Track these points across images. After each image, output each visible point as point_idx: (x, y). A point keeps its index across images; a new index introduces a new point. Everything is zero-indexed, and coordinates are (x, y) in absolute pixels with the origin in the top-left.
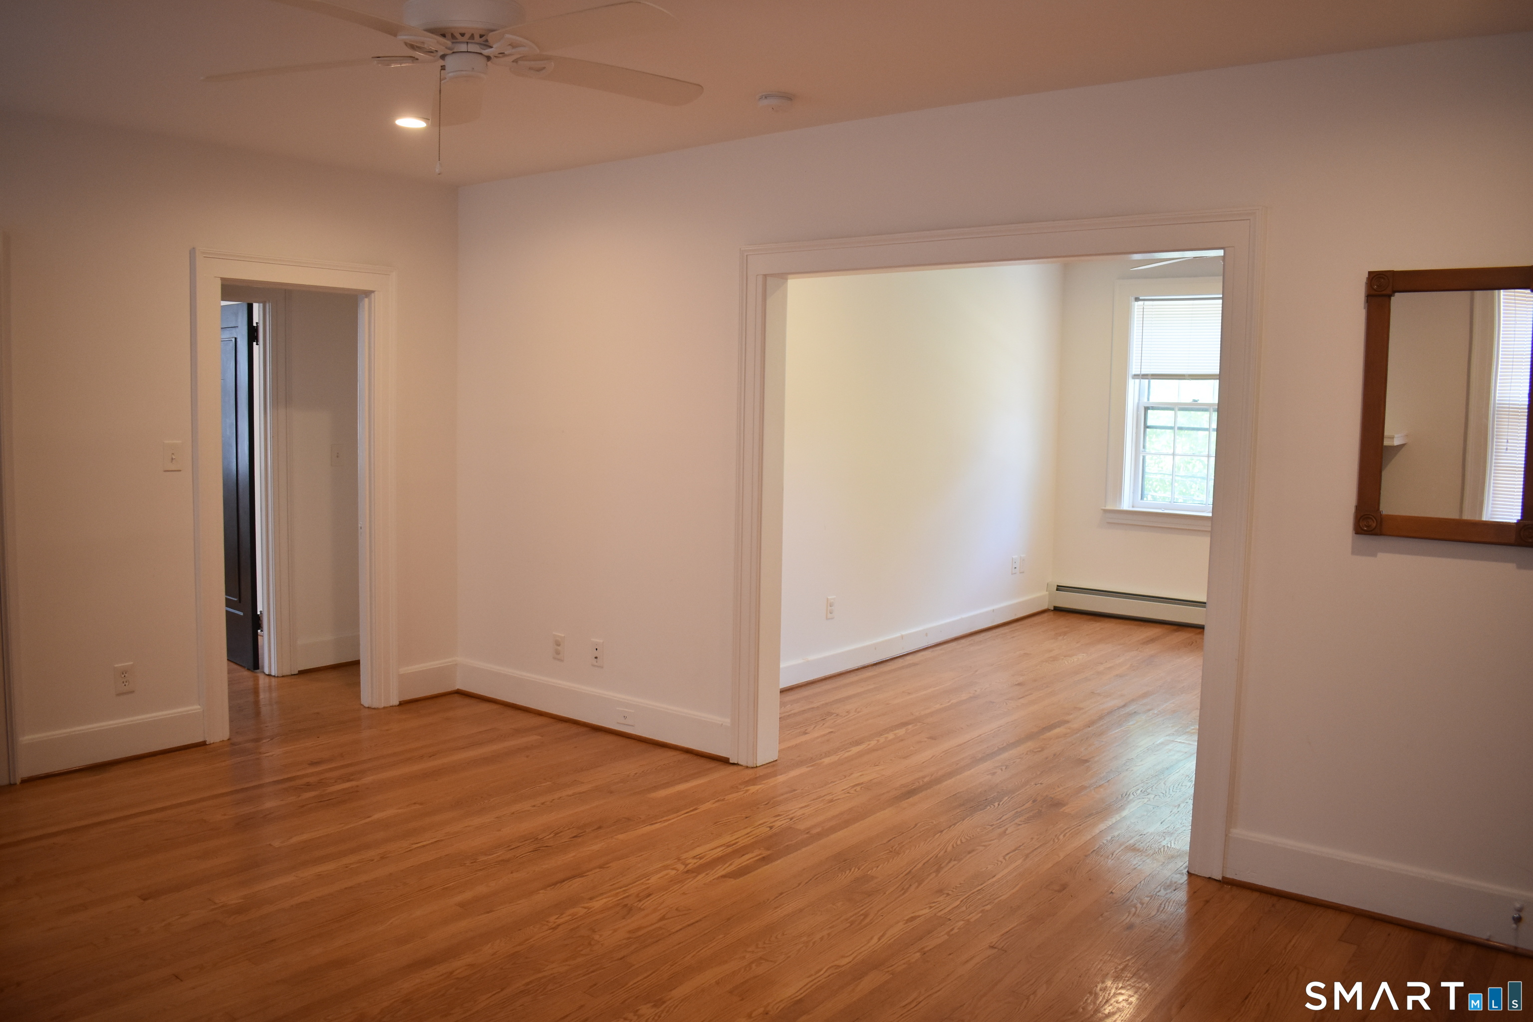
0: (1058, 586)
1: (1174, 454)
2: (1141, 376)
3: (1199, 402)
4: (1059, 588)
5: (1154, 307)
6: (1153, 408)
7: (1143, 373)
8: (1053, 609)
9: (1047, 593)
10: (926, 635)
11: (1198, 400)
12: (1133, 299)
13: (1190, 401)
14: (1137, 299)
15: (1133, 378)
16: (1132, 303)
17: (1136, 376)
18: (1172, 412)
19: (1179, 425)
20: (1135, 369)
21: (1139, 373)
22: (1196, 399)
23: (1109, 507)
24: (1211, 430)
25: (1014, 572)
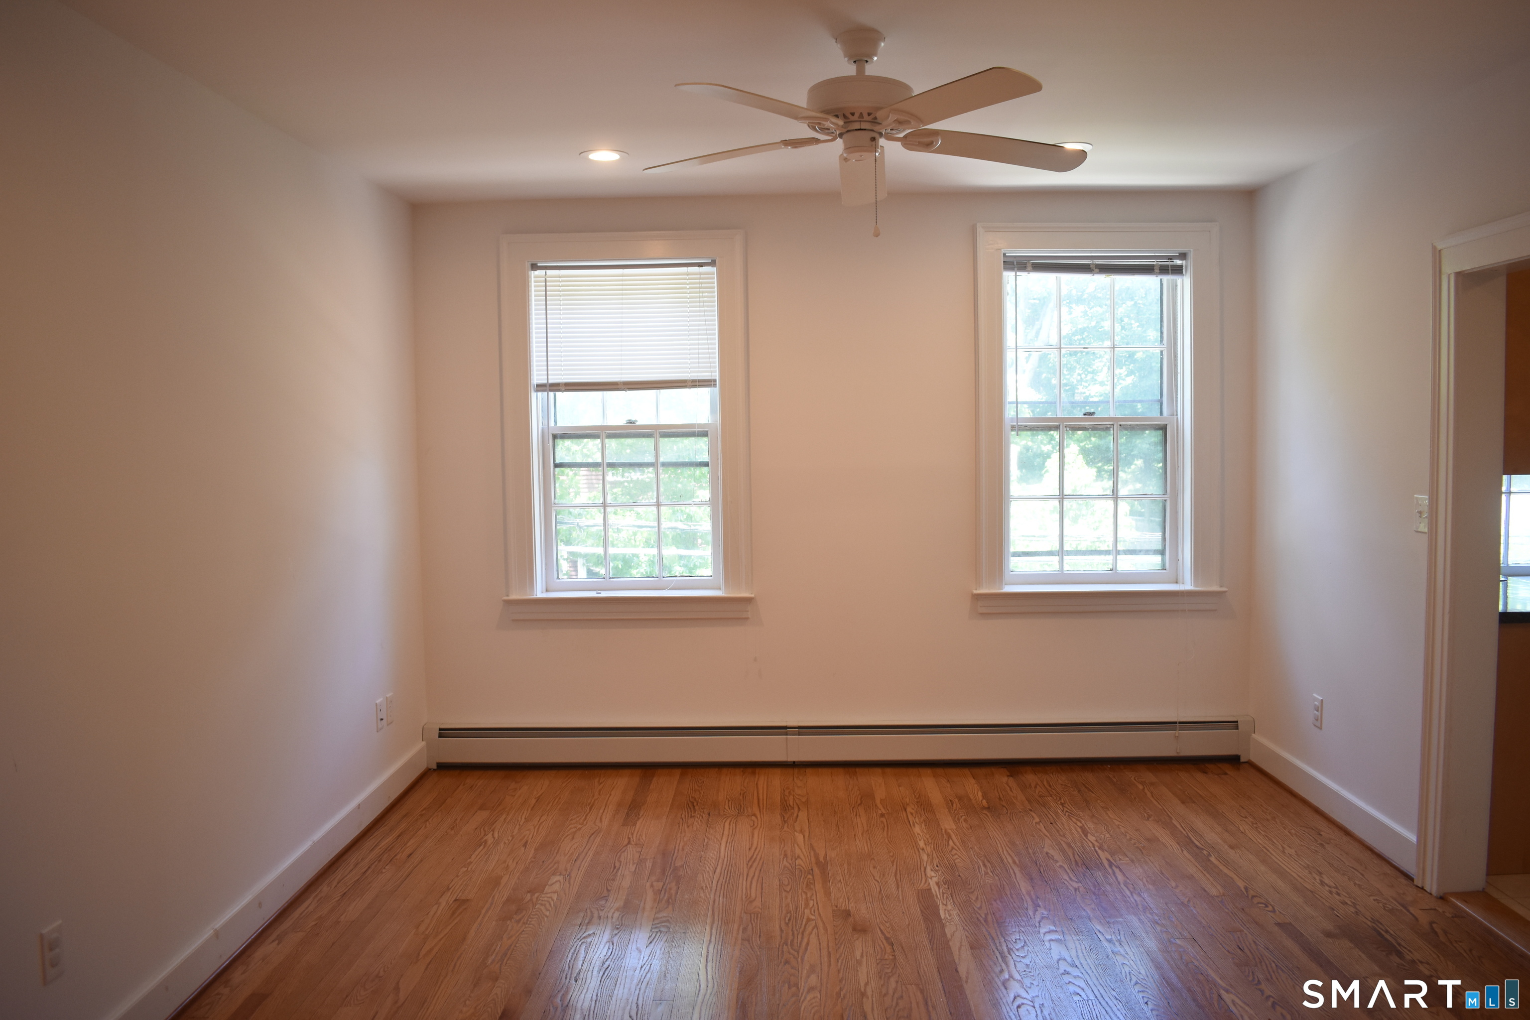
0: (440, 729)
1: (604, 505)
2: (548, 388)
3: (637, 424)
4: (444, 733)
5: (561, 279)
6: (564, 436)
7: (550, 381)
8: (435, 768)
9: (424, 743)
10: (260, 905)
11: (637, 421)
12: (528, 265)
13: (621, 422)
14: (534, 267)
15: (537, 391)
16: (529, 272)
17: (541, 387)
18: (598, 441)
19: (608, 460)
20: (537, 377)
21: (545, 382)
22: (633, 419)
23: (513, 597)
24: (659, 465)
25: (380, 726)
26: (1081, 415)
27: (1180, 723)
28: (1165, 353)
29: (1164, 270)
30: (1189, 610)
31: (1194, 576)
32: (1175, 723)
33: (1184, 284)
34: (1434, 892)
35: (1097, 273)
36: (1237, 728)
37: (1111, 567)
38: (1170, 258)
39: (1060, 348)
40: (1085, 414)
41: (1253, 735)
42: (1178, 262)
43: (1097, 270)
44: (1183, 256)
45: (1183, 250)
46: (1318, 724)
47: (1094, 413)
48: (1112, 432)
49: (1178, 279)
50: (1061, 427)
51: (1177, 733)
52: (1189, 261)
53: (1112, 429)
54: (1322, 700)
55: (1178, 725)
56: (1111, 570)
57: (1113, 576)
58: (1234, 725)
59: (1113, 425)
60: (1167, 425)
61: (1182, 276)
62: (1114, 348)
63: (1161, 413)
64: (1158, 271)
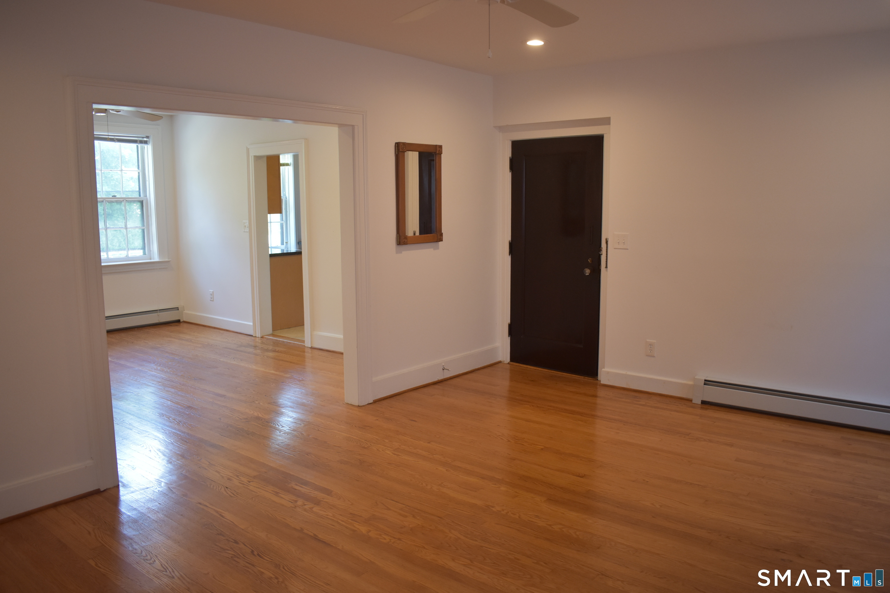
26: (111, 197)
27: (159, 310)
28: (140, 173)
29: (141, 142)
30: (159, 269)
31: (159, 256)
32: (157, 310)
33: (148, 149)
34: (259, 337)
35: (117, 142)
36: (178, 310)
37: (126, 255)
38: (143, 138)
39: (101, 170)
40: (113, 196)
41: (184, 312)
42: (145, 139)
43: (117, 141)
44: (147, 137)
45: (148, 135)
46: (212, 299)
47: (116, 196)
48: (123, 203)
49: (145, 146)
50: (104, 201)
51: (158, 314)
52: (151, 139)
53: (123, 202)
54: (213, 291)
55: (158, 311)
56: (126, 256)
57: (127, 258)
58: (177, 309)
59: (124, 200)
60: (143, 200)
61: (147, 145)
62: (122, 171)
63: (140, 196)
64: (139, 142)
